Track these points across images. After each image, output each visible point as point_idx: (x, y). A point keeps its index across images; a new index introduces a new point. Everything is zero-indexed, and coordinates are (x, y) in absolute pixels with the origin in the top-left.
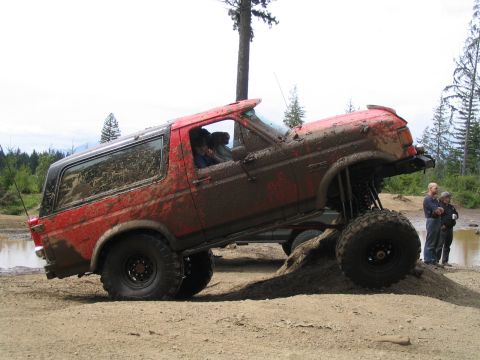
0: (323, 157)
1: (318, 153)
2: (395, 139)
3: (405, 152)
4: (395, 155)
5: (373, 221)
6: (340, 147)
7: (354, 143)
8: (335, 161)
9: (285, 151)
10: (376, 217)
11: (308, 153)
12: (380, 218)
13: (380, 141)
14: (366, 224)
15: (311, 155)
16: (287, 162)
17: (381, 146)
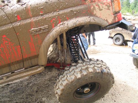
0: (44, 21)
1: (40, 18)
2: (109, 7)
3: (115, 17)
4: (107, 20)
5: (85, 73)
6: (61, 12)
7: (74, 9)
8: (56, 25)
9: (7, 15)
10: (87, 68)
11: (30, 18)
12: (91, 70)
13: (97, 7)
14: (79, 76)
15: (33, 20)
16: (10, 26)
17: (97, 12)
